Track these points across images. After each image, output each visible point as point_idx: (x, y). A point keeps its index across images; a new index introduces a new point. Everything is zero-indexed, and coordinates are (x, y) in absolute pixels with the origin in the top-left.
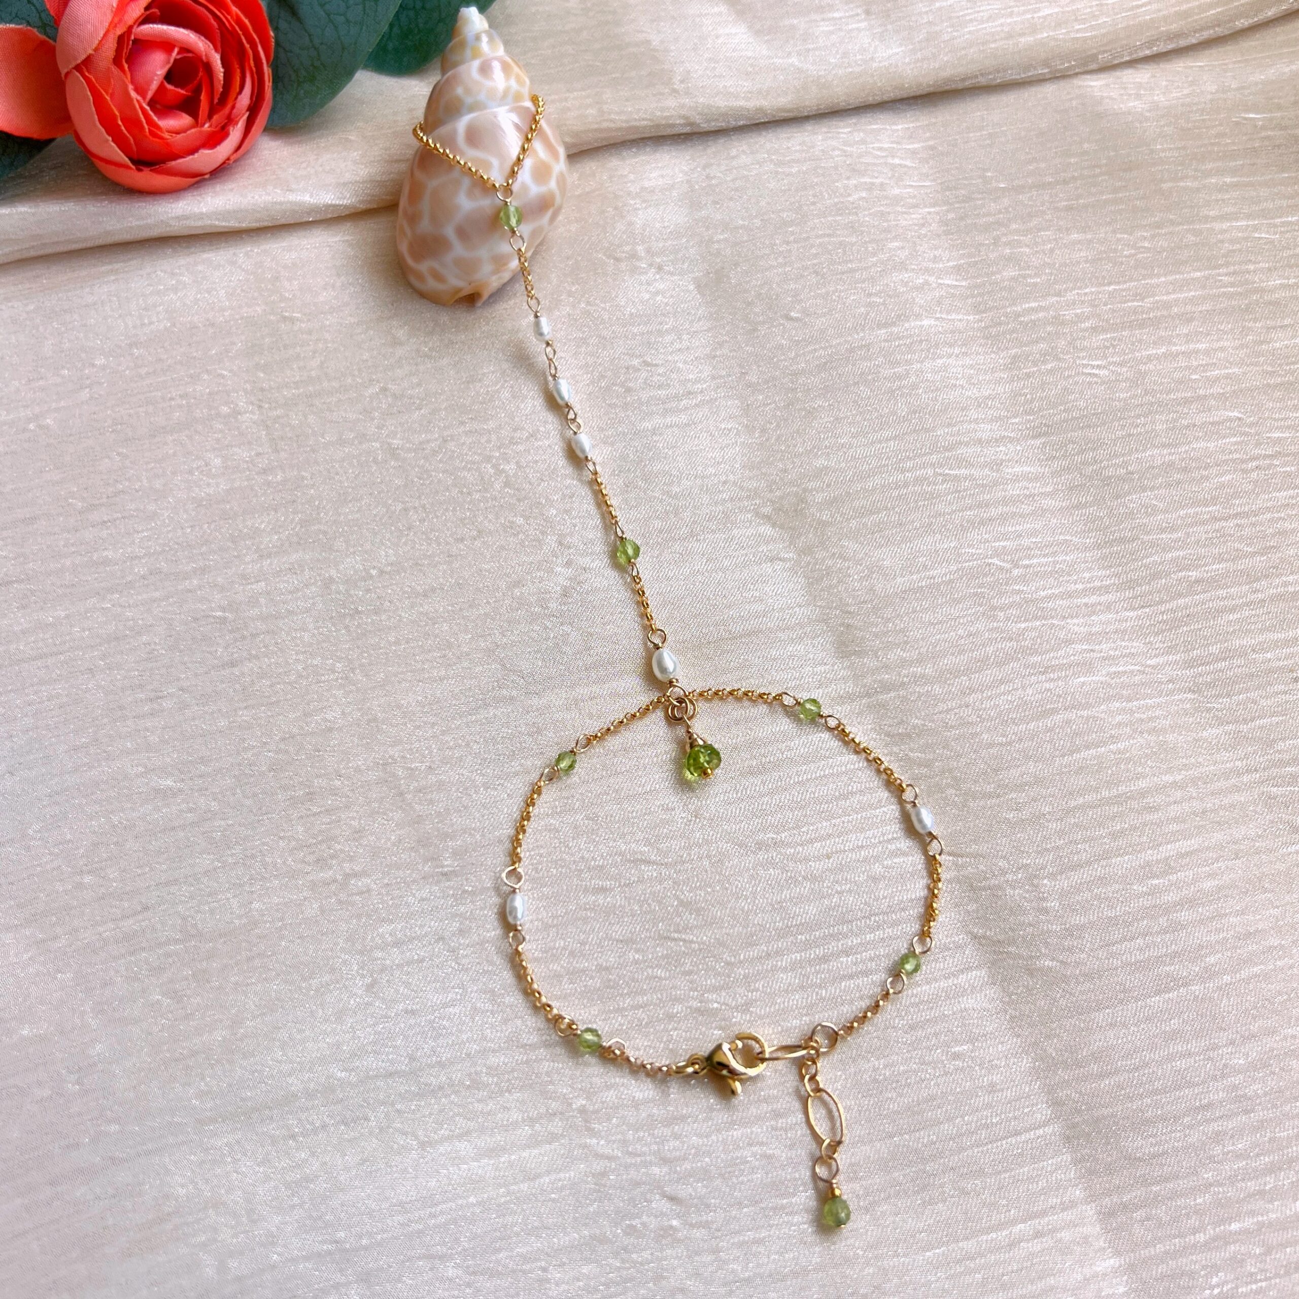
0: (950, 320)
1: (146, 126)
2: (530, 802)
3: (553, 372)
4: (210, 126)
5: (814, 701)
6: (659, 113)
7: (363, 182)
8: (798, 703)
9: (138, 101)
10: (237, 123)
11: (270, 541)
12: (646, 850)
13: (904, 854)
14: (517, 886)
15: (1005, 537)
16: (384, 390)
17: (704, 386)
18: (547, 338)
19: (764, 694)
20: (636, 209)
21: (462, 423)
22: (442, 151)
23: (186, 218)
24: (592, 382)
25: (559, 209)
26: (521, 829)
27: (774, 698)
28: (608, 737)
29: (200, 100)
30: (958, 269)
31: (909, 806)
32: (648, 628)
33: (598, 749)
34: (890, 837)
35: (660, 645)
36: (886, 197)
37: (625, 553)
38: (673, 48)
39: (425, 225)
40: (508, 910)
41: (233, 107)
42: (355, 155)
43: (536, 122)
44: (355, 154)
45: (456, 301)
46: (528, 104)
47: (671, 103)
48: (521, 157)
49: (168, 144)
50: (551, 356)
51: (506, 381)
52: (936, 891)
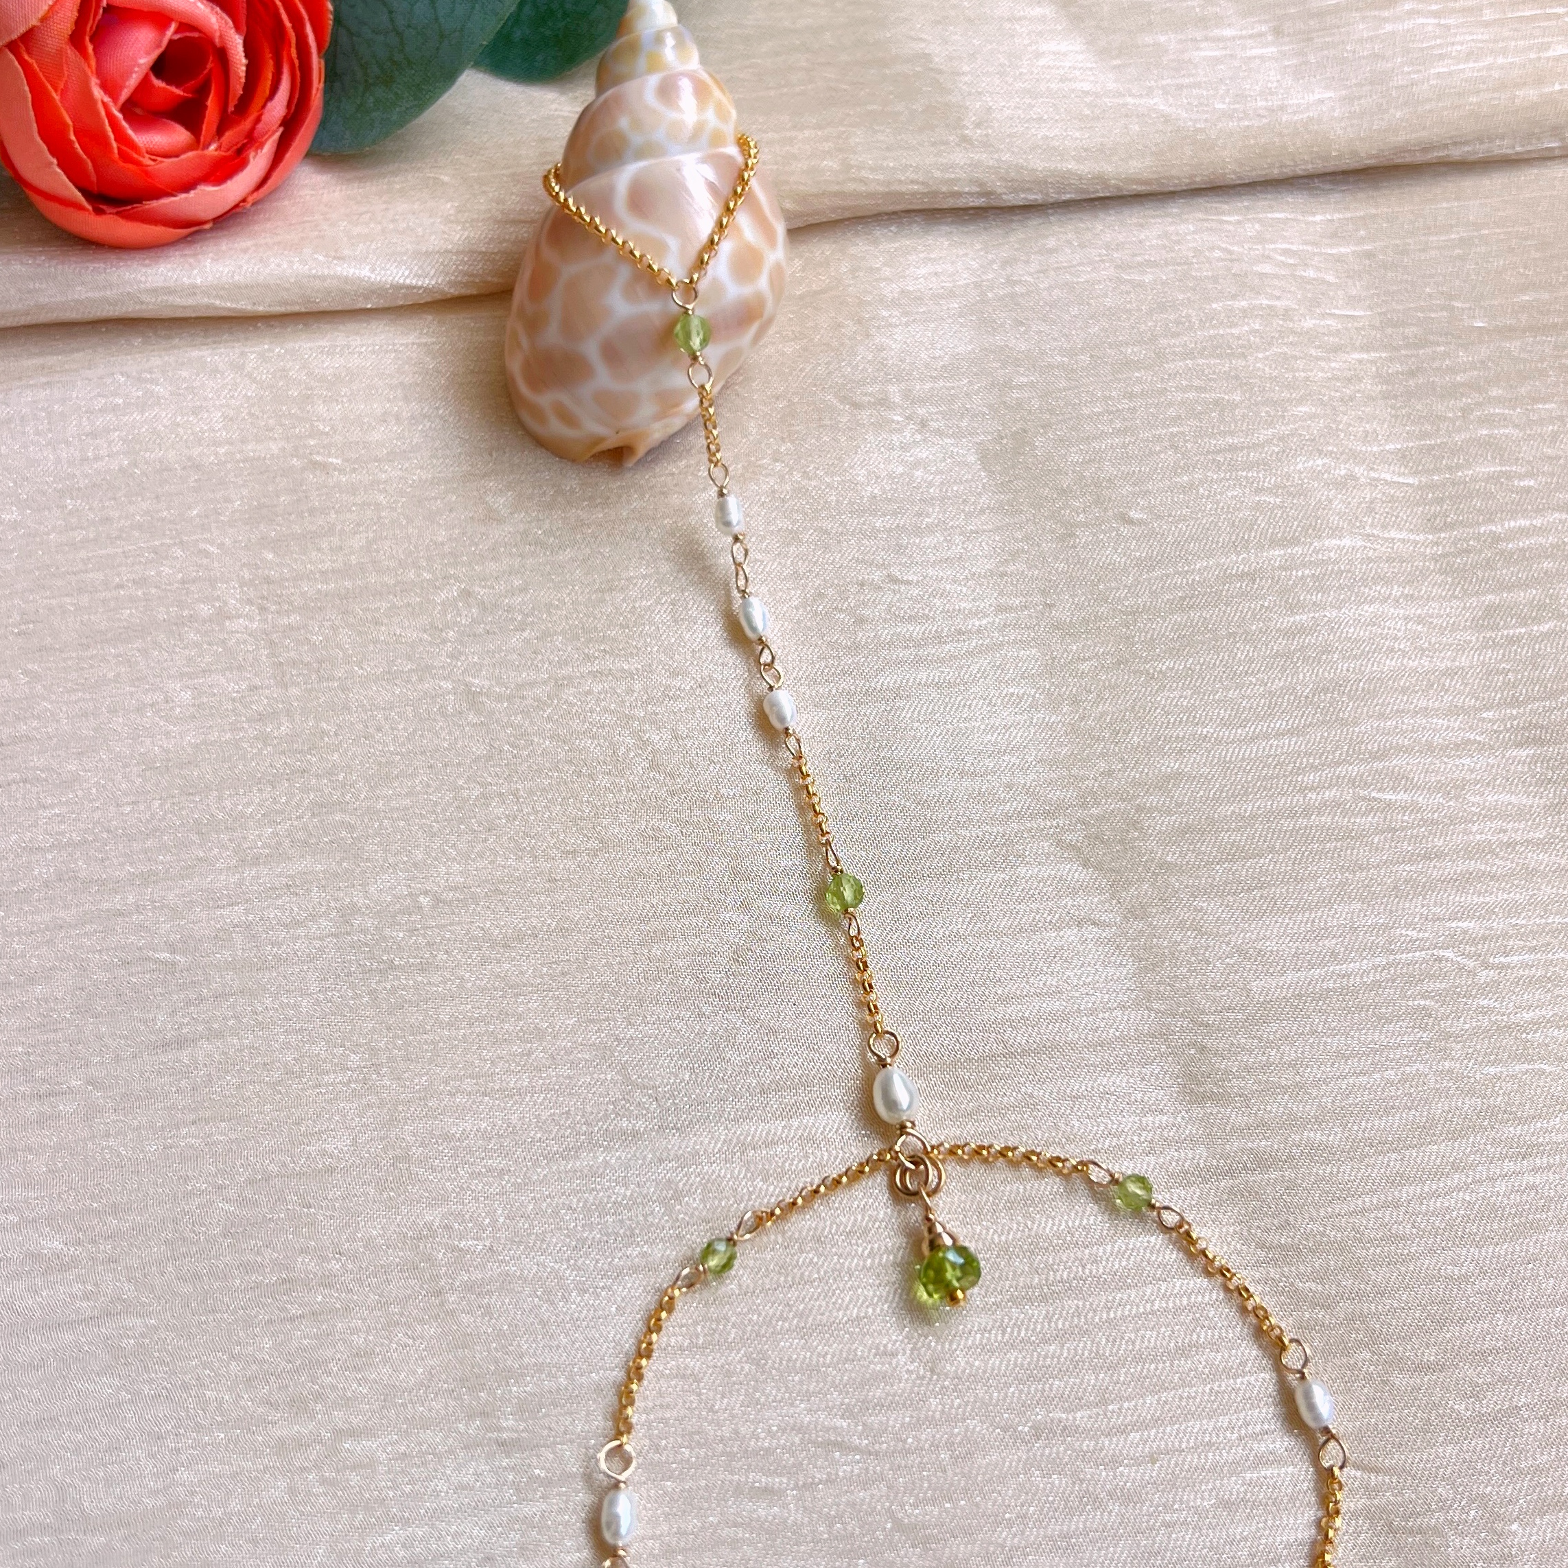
0: (1387, 539)
1: (114, 145)
2: (653, 1325)
3: (741, 582)
4: (219, 148)
5: (1141, 1180)
6: (937, 174)
7: (458, 253)
8: (1114, 1181)
9: (104, 104)
10: (261, 146)
11: (259, 836)
12: (845, 1425)
13: (1278, 1461)
14: (622, 1477)
15: (1467, 913)
16: (466, 594)
17: (984, 622)
18: (737, 530)
19: (1058, 1159)
20: (891, 325)
21: (588, 658)
22: (588, 219)
23: (170, 291)
24: (804, 604)
25: (770, 321)
26: (636, 1373)
27: (1075, 1167)
28: (794, 1218)
29: (206, 107)
30: (1402, 457)
31: (1292, 1378)
32: (871, 1029)
33: (772, 1234)
34: (1258, 1429)
35: (889, 1060)
36: (1292, 331)
37: (840, 896)
38: (966, 68)
39: (552, 335)
40: (604, 1519)
41: (258, 120)
42: (448, 207)
43: (743, 181)
44: (449, 205)
45: (594, 456)
46: (733, 150)
47: (960, 157)
48: (716, 238)
49: (147, 173)
50: (740, 558)
51: (664, 593)
52: (1331, 1533)
